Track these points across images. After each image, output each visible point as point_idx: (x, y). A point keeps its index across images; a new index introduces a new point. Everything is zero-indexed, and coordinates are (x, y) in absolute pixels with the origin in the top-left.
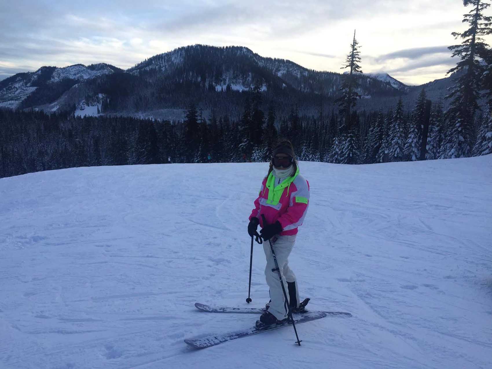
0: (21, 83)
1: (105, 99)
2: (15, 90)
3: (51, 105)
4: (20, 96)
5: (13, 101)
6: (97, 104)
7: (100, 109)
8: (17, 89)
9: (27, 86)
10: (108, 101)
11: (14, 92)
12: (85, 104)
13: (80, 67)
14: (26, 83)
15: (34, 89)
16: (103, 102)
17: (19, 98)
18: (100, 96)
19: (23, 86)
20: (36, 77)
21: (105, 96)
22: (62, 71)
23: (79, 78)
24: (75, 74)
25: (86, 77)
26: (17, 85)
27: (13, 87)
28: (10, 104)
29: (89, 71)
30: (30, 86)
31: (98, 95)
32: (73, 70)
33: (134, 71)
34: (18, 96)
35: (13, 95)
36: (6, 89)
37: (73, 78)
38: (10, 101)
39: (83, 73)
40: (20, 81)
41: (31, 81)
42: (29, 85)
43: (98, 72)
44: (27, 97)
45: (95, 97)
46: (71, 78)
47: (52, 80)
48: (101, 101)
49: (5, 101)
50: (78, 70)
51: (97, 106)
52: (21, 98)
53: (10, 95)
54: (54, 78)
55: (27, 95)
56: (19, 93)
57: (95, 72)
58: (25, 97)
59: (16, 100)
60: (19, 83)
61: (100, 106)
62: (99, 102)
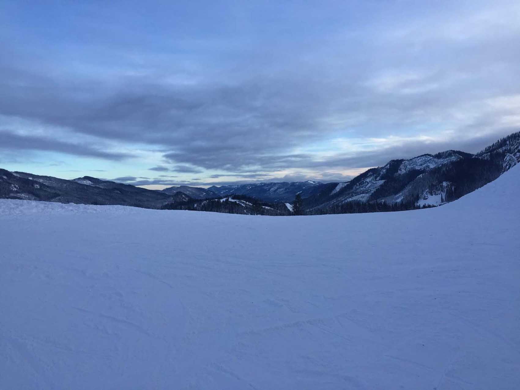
0: (371, 178)
1: (450, 187)
2: (366, 184)
3: (396, 196)
4: (370, 189)
5: (364, 194)
6: (441, 193)
7: (444, 198)
8: (368, 183)
9: (377, 179)
10: (453, 189)
11: (365, 186)
12: (428, 194)
13: (426, 157)
14: (376, 178)
15: (382, 182)
16: (447, 190)
17: (369, 192)
18: (445, 184)
19: (373, 180)
20: (384, 171)
21: (450, 184)
22: (408, 163)
23: (425, 168)
24: (421, 165)
25: (432, 166)
26: (368, 180)
27: (364, 182)
28: (361, 197)
29: (436, 160)
30: (379, 180)
31: (442, 183)
32: (420, 160)
33: (484, 155)
34: (369, 190)
35: (364, 189)
36: (359, 184)
37: (419, 169)
38: (362, 195)
39: (429, 163)
40: (371, 175)
41: (381, 175)
42: (378, 178)
43: (446, 160)
44: (376, 189)
45: (440, 185)
46: (417, 169)
47: (399, 172)
48: (445, 190)
49: (358, 195)
50: (424, 160)
51: (441, 195)
52: (371, 191)
53: (362, 189)
54: (401, 170)
55: (376, 188)
56: (370, 187)
57: (442, 160)
58: (375, 190)
59: (366, 193)
60: (370, 178)
61: (444, 195)
62: (443, 190)
